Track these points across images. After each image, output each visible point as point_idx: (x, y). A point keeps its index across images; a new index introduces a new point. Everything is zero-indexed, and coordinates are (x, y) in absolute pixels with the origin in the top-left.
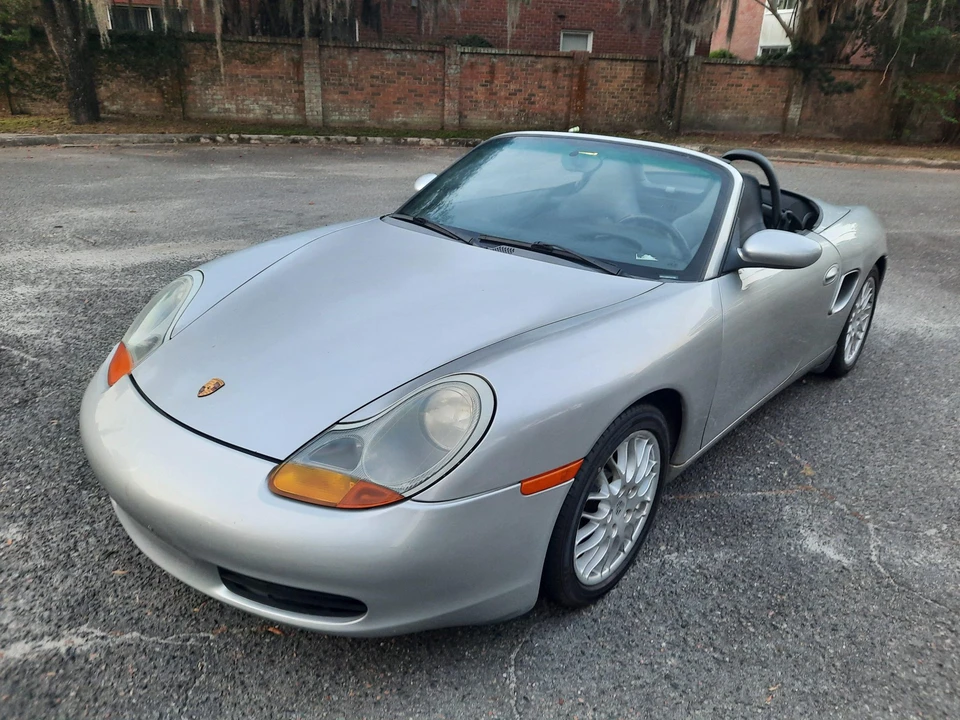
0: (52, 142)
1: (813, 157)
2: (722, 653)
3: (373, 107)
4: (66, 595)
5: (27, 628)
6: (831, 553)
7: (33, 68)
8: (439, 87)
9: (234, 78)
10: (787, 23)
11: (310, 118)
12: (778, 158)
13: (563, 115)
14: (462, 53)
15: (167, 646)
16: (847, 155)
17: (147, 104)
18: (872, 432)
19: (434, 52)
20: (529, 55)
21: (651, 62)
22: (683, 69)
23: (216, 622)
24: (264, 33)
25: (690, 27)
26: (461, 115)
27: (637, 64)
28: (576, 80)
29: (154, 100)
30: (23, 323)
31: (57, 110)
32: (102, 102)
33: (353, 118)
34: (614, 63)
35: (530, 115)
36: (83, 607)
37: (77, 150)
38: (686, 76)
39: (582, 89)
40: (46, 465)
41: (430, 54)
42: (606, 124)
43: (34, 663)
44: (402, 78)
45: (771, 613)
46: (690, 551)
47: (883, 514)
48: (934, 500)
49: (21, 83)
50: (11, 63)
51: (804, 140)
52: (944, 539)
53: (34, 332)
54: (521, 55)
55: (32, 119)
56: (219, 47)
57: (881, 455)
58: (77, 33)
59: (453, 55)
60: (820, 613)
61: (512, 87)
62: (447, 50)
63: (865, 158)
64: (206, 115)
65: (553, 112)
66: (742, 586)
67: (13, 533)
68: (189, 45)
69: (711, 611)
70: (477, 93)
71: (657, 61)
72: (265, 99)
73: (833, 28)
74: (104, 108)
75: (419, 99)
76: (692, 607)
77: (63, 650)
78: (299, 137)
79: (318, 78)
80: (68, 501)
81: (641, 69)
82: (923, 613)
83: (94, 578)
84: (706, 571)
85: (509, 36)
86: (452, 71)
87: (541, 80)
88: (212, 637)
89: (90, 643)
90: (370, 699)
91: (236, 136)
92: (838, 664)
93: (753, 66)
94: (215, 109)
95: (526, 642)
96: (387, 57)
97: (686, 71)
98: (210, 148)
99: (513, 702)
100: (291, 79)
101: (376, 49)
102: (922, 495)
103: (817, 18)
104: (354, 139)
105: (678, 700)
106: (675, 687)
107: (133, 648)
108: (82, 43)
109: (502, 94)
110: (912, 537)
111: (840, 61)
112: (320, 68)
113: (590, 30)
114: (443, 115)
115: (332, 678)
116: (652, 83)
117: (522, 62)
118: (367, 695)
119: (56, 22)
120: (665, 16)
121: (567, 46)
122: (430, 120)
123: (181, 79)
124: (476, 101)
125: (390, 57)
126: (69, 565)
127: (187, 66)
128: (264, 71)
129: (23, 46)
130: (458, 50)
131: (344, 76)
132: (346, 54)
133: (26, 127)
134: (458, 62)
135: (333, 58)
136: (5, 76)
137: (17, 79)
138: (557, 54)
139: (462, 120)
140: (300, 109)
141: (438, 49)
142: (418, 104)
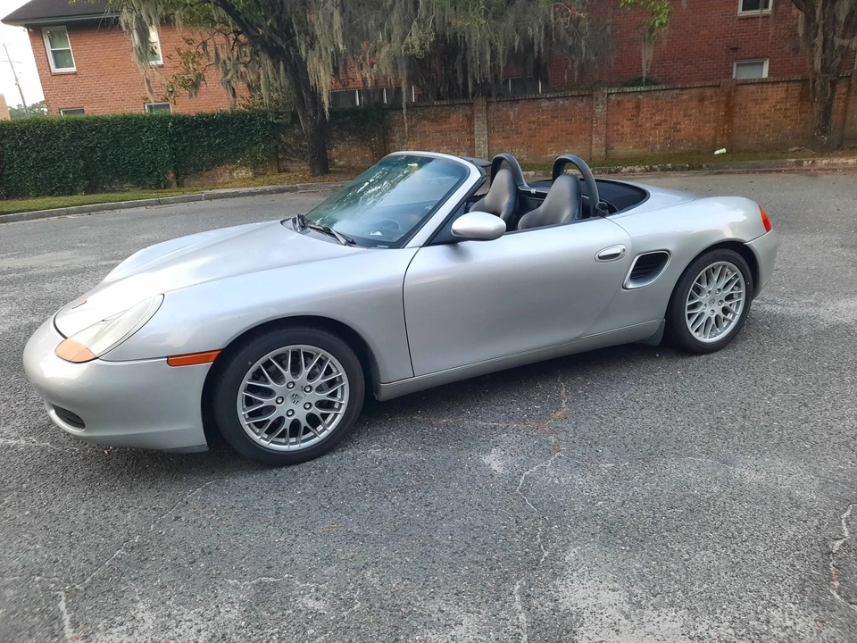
0: (294, 190)
3: (530, 146)
5: (10, 434)
6: (496, 465)
7: (292, 139)
8: (587, 125)
13: (710, 138)
14: (609, 94)
17: (362, 159)
19: (583, 96)
20: (674, 89)
21: (803, 81)
24: (447, 97)
25: (846, 42)
26: (608, 147)
27: (791, 84)
28: (722, 106)
29: (367, 155)
31: (304, 168)
32: (333, 159)
34: (765, 86)
35: (676, 141)
37: (308, 194)
39: (730, 114)
41: (580, 98)
42: (757, 144)
44: (556, 120)
46: (391, 449)
47: (581, 449)
49: (285, 151)
50: (280, 138)
52: (611, 471)
54: (666, 89)
55: (288, 175)
57: (647, 412)
58: (315, 113)
59: (600, 97)
60: (431, 495)
61: (658, 118)
62: (595, 93)
65: (699, 137)
68: (392, 113)
70: (623, 127)
71: (808, 80)
72: (445, 148)
74: (334, 164)
75: (570, 137)
77: (13, 445)
79: (486, 129)
81: (795, 89)
86: (600, 110)
87: (686, 110)
89: (26, 444)
95: (223, 478)
96: (543, 105)
100: (464, 130)
101: (534, 99)
107: (40, 449)
108: (318, 120)
109: (648, 125)
112: (488, 119)
113: (765, 57)
114: (591, 149)
115: (107, 476)
116: (806, 100)
117: (667, 96)
118: (113, 486)
119: (304, 107)
120: (816, 35)
121: (741, 73)
122: (580, 153)
123: (386, 138)
124: (623, 134)
125: (545, 104)
127: (390, 129)
128: (445, 126)
129: (287, 126)
131: (507, 124)
132: (509, 106)
133: (283, 181)
134: (605, 102)
135: (498, 110)
136: (276, 147)
137: (283, 148)
138: (703, 84)
139: (609, 151)
140: (471, 153)
141: (587, 93)
142: (569, 141)
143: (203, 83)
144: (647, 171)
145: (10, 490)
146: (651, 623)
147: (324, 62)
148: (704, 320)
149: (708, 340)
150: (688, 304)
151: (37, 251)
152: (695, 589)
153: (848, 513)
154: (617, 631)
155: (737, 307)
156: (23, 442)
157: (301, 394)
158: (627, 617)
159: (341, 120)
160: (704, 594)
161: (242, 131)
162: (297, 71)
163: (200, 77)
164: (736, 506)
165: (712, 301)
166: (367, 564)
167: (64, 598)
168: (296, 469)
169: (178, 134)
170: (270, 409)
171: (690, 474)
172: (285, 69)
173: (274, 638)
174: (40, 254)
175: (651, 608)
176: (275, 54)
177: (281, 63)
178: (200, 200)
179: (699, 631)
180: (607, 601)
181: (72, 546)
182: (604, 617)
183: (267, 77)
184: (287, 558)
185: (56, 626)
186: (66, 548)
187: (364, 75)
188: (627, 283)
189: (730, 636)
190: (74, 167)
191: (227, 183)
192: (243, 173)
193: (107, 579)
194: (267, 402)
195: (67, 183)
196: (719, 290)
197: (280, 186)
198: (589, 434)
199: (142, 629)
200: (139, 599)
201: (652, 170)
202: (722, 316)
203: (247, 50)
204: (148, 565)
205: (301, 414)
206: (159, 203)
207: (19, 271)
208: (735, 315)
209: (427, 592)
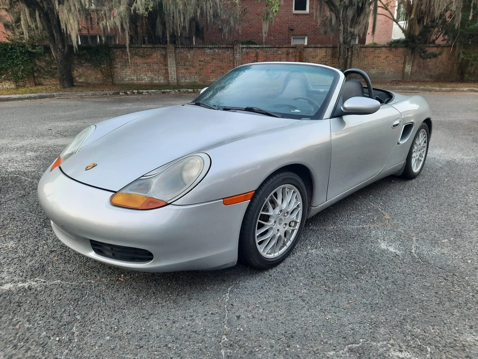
0: (52, 97)
1: (418, 89)
2: (329, 288)
3: (201, 75)
4: (31, 267)
5: (13, 279)
6: (392, 249)
7: (44, 64)
8: (232, 64)
9: (136, 65)
10: (402, 26)
11: (171, 82)
12: (400, 91)
14: (242, 48)
15: (72, 285)
16: (435, 88)
17: (95, 78)
18: (424, 201)
19: (229, 48)
20: (274, 47)
21: (334, 48)
22: (350, 50)
23: (96, 276)
24: (149, 43)
25: (352, 30)
27: (328, 49)
28: (298, 58)
29: (99, 76)
30: (29, 166)
31: (55, 83)
32: (75, 77)
33: (191, 81)
34: (316, 49)
36: (38, 271)
37: (63, 100)
38: (352, 54)
40: (30, 219)
41: (227, 49)
43: (13, 291)
44: (214, 61)
45: (356, 273)
46: (322, 248)
47: (421, 234)
48: (449, 228)
50: (35, 63)
51: (414, 82)
52: (450, 243)
53: (33, 170)
54: (271, 48)
55: (44, 87)
56: (128, 50)
57: (426, 210)
58: (64, 47)
59: (238, 49)
60: (381, 272)
62: (235, 47)
63: (444, 89)
64: (123, 82)
66: (345, 262)
67: (11, 244)
68: (115, 50)
69: (327, 272)
71: (337, 47)
72: (150, 73)
73: (425, 27)
74: (76, 81)
75: (222, 70)
76: (318, 270)
77: (27, 287)
78: (166, 91)
79: (175, 63)
80: (37, 232)
81: (330, 51)
82: (433, 273)
83: (44, 260)
84: (328, 257)
85: (264, 38)
86: (238, 57)
87: (281, 59)
88: (93, 282)
89: (39, 284)
90: (160, 305)
91: (137, 91)
92: (385, 292)
93: (386, 47)
95: (237, 283)
96: (207, 51)
97: (352, 51)
98: (124, 97)
99: (226, 306)
100: (162, 64)
101: (202, 48)
102: (444, 226)
103: (417, 22)
104: (192, 90)
105: (304, 306)
106: (304, 301)
107: (57, 286)
108: (66, 51)
110: (435, 242)
111: (430, 43)
112: (175, 58)
113: (306, 35)
115: (144, 297)
116: (335, 58)
117: (271, 51)
118: (159, 303)
119: (55, 42)
120: (340, 25)
123: (111, 66)
125: (208, 51)
126: (33, 256)
127: (114, 60)
128: (149, 60)
129: (41, 54)
130: (240, 46)
131: (187, 61)
132: (187, 51)
133: (41, 91)
134: (240, 52)
135: (181, 53)
136: (33, 68)
137: (38, 70)
140: (167, 78)
141: (231, 46)
142: (222, 73)
147: (73, 14)
149: (415, 171)
155: (424, 154)
156: (34, 283)
157: (283, 218)
161: (5, 56)
170: (270, 230)
172: (40, 16)
177: (37, 11)
183: (26, 20)
187: (104, 24)
188: (400, 141)
192: (8, 85)
194: (269, 225)
197: (40, 94)
205: (282, 232)
208: (423, 157)
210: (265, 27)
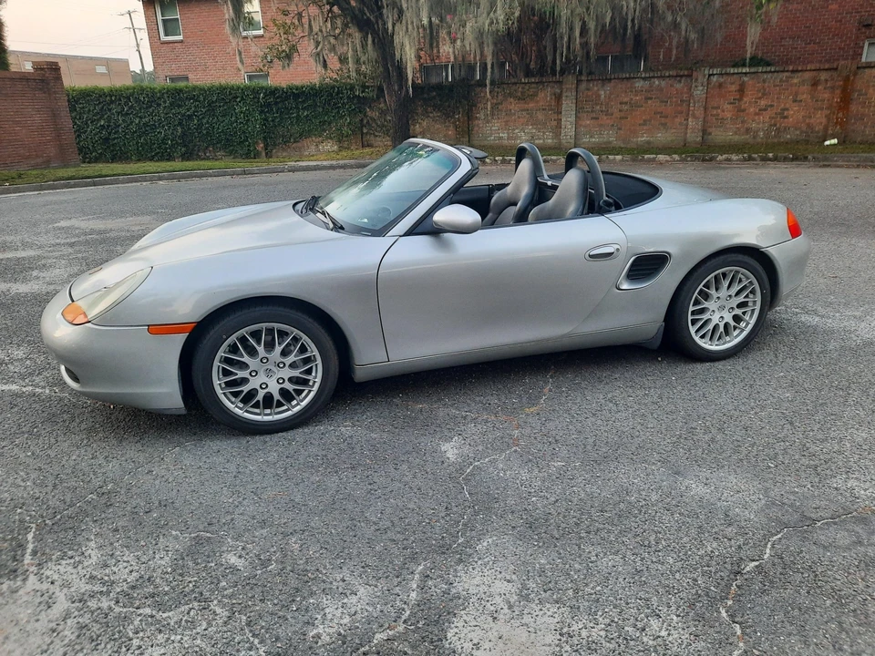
3: (620, 129)
7: (377, 114)
8: (684, 108)
9: (509, 113)
11: (564, 141)
13: (821, 127)
14: (710, 75)
17: (445, 136)
19: (681, 76)
20: (784, 71)
24: (535, 75)
26: (704, 132)
28: (838, 92)
29: (451, 132)
33: (601, 140)
35: (782, 129)
39: (846, 100)
41: (678, 78)
44: (650, 102)
49: (370, 125)
50: (366, 112)
54: (774, 72)
55: (371, 149)
56: (488, 89)
58: (401, 88)
59: (700, 78)
61: (763, 103)
62: (695, 74)
64: (486, 143)
65: (808, 125)
68: (478, 89)
70: (723, 111)
72: (530, 127)
75: (663, 120)
78: (550, 157)
79: (574, 109)
86: (699, 92)
87: (796, 94)
91: (501, 158)
94: (492, 138)
95: (202, 441)
96: (637, 85)
100: (551, 110)
101: (627, 78)
108: (402, 95)
109: (751, 110)
112: (577, 99)
114: (686, 134)
115: (105, 428)
117: (776, 78)
118: (107, 437)
119: (389, 81)
122: (674, 138)
123: (470, 117)
124: (722, 119)
125: (639, 84)
127: (475, 106)
128: (531, 105)
131: (597, 104)
132: (600, 86)
133: (365, 155)
134: (706, 83)
135: (588, 90)
136: (362, 120)
137: (368, 122)
138: (818, 66)
139: (705, 137)
140: (557, 134)
141: (686, 73)
142: (662, 124)
143: (295, 54)
144: (745, 160)
145: (23, 432)
146: (530, 616)
148: (711, 327)
149: (714, 348)
150: (691, 308)
151: (122, 214)
152: (588, 590)
153: (779, 536)
154: (495, 618)
155: (751, 316)
156: (47, 391)
157: (274, 369)
158: (510, 607)
159: (425, 96)
160: (594, 596)
161: (329, 104)
162: (385, 44)
163: (293, 48)
164: (666, 518)
165: (722, 308)
166: (295, 531)
167: (33, 530)
168: (267, 438)
169: (269, 104)
170: (244, 381)
171: (636, 481)
172: (373, 41)
173: (191, 585)
174: (122, 217)
175: (538, 602)
176: (365, 26)
177: (370, 36)
178: (283, 172)
179: (572, 629)
180: (499, 590)
181: (55, 486)
182: (489, 604)
183: (355, 51)
184: (229, 517)
185: (19, 553)
186: (50, 488)
188: (621, 283)
189: (599, 638)
190: (173, 133)
191: (313, 156)
192: (329, 146)
193: (73, 518)
194: (241, 374)
195: (166, 149)
196: (730, 296)
198: (554, 433)
199: (86, 564)
200: (93, 537)
201: (750, 159)
202: (732, 323)
203: (339, 22)
204: (111, 510)
205: (274, 388)
206: (244, 173)
207: (100, 232)
208: (748, 324)
209: (339, 561)
210: (753, 33)
